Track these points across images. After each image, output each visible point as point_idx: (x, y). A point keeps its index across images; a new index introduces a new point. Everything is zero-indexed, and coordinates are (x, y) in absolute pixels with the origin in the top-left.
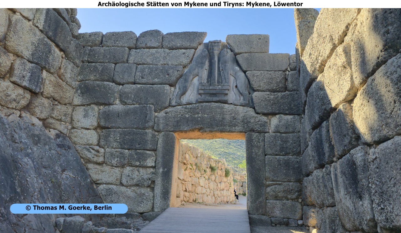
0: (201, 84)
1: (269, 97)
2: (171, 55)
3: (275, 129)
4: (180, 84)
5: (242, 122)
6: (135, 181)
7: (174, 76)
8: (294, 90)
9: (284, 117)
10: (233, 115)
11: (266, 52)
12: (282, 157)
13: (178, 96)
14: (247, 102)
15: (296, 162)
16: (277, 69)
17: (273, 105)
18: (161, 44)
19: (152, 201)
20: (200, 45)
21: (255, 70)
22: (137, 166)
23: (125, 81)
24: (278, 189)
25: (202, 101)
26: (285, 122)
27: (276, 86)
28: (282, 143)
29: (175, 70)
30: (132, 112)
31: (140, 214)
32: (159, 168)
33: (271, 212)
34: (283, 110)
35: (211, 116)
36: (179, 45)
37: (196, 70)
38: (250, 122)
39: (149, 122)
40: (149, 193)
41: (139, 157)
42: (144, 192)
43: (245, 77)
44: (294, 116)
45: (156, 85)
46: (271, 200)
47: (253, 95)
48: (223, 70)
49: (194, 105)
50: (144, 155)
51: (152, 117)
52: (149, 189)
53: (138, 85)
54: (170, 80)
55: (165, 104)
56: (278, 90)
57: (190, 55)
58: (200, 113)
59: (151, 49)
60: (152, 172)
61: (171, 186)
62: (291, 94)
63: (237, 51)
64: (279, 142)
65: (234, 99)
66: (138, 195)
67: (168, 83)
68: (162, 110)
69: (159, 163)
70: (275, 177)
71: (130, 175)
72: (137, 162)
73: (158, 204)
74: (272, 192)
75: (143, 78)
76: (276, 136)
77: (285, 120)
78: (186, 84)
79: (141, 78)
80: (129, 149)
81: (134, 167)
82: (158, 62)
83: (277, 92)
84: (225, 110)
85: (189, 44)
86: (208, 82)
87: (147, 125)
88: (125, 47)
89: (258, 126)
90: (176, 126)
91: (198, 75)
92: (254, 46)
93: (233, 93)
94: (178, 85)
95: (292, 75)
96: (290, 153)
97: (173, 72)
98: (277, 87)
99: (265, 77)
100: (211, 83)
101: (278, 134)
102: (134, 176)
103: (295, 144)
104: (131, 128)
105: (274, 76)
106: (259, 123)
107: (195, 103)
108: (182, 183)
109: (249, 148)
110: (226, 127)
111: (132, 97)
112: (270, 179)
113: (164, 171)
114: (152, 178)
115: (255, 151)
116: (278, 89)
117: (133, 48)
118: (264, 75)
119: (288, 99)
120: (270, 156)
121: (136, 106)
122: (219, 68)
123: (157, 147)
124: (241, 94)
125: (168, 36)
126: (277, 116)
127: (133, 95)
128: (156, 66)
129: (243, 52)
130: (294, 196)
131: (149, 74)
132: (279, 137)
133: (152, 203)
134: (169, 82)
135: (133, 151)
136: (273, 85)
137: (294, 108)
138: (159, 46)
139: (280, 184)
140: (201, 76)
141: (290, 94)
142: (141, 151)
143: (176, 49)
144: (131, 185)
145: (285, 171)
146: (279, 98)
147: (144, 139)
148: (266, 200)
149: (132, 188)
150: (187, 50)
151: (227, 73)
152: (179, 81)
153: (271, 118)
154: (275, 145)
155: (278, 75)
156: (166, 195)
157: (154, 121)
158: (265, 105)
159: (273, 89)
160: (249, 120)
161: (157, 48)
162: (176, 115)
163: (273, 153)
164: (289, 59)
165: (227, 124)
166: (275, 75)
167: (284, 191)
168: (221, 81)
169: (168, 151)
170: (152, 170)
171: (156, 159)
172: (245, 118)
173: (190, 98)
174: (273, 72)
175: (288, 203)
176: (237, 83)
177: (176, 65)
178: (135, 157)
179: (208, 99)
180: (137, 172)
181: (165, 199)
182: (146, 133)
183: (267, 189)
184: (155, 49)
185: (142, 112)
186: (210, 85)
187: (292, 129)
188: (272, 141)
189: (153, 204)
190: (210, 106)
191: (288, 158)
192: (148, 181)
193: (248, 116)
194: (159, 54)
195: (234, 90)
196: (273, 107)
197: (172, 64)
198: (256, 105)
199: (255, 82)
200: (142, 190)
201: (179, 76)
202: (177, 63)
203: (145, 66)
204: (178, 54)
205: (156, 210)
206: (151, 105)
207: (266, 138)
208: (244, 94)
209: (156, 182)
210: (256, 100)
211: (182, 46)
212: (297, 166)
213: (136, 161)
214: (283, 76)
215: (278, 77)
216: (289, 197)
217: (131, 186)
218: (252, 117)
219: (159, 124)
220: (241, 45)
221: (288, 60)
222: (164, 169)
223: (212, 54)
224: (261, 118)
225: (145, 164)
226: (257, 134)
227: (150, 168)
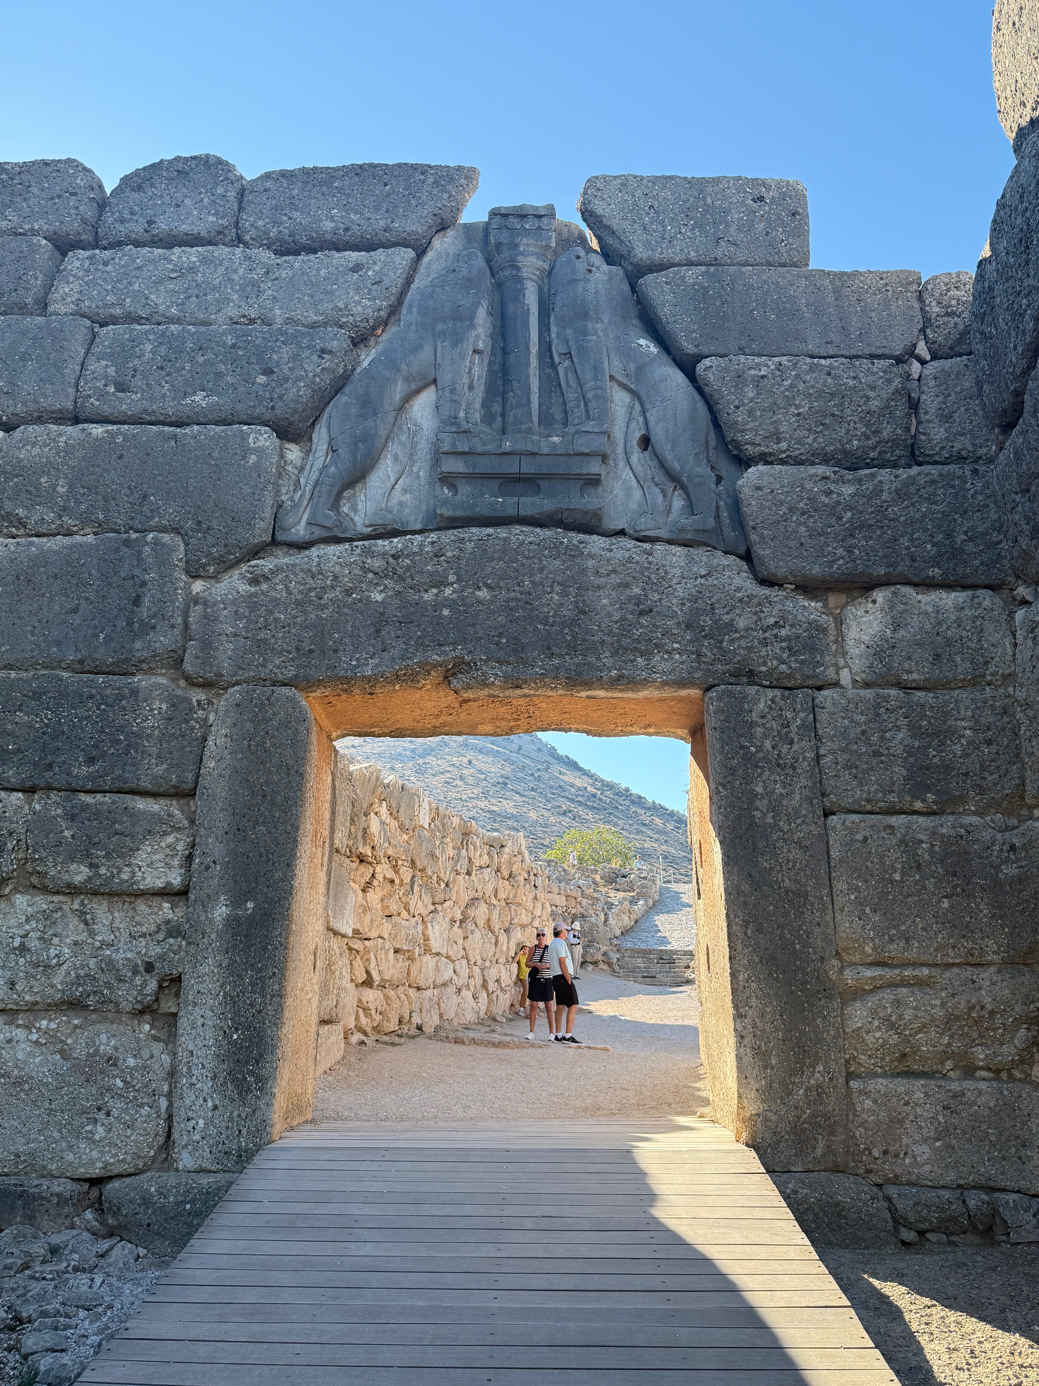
0: (452, 424)
1: (829, 493)
2: (284, 275)
3: (871, 666)
4: (335, 423)
5: (688, 626)
6: (57, 980)
7: (301, 378)
8: (961, 459)
9: (919, 597)
10: (636, 591)
11: (795, 265)
12: (921, 819)
13: (325, 489)
14: (711, 522)
15: (1006, 847)
16: (860, 348)
17: (852, 536)
18: (233, 220)
19: (164, 1103)
20: (441, 234)
21: (747, 351)
22: (73, 891)
23: (25, 404)
24: (916, 1008)
25: (459, 513)
26: (928, 627)
27: (864, 434)
28: (917, 744)
29: (308, 347)
30: (55, 577)
31: (86, 1186)
32: (208, 901)
33: (885, 1152)
34: (913, 560)
35: (513, 594)
36: (328, 225)
37: (426, 353)
38: (730, 627)
39: (154, 628)
40: (146, 1054)
41: (90, 838)
42: (116, 1048)
43: (691, 389)
44: (970, 593)
45: (196, 428)
46: (876, 1075)
47: (740, 482)
48: (568, 355)
49: (418, 537)
50: (121, 823)
51: (173, 602)
52: (147, 1027)
53: (95, 425)
54: (280, 398)
55: (251, 526)
56: (871, 455)
57: (391, 274)
58: (452, 578)
59: (177, 250)
60: (168, 922)
61: (280, 1008)
62: (949, 474)
63: (641, 253)
64: (901, 735)
65: (633, 506)
66: (77, 1067)
67: (268, 416)
68: (231, 567)
69: (207, 868)
70: (891, 940)
71: (34, 944)
72: (73, 867)
73: (201, 1122)
74: (879, 1028)
75: (123, 391)
76: (879, 706)
77: (926, 613)
78: (369, 423)
79: (112, 389)
80: (30, 790)
81: (57, 893)
82: (212, 309)
83: (868, 466)
84: (591, 563)
85: (382, 223)
86: (488, 418)
87: (138, 645)
88: (34, 233)
89: (777, 648)
90: (311, 651)
91: (435, 381)
92: (732, 230)
93: (627, 474)
94: (324, 430)
95: (942, 378)
96: (962, 800)
97: (296, 358)
98: (868, 438)
99: (801, 387)
100: (504, 423)
101: (893, 692)
102: (53, 952)
103: (994, 748)
104: (46, 668)
105: (851, 383)
106: (783, 632)
107: (418, 527)
108: (350, 949)
109: (732, 771)
110: (598, 659)
111: (59, 488)
112: (863, 952)
113: (237, 919)
114: (162, 958)
115: (765, 788)
116: (874, 448)
117: (78, 245)
118: (797, 376)
119: (935, 503)
120: (856, 817)
121: (78, 538)
122: (546, 347)
123: (198, 775)
124: (674, 478)
125: (268, 185)
126: (880, 596)
127: (61, 482)
128: (203, 329)
129: (677, 260)
130: (1008, 1052)
131: (162, 368)
132: (901, 708)
133: (164, 1115)
134: (273, 408)
135: (54, 796)
136: (848, 430)
137: (970, 547)
138: (219, 233)
139: (921, 983)
140: (453, 384)
141: (941, 475)
142: (99, 796)
143: (315, 252)
144: (37, 1003)
145: (946, 904)
146: (884, 496)
147: (121, 729)
148: (850, 1076)
149: (44, 1023)
150: (372, 253)
151: (595, 368)
152: (328, 410)
153: (843, 607)
154: (876, 754)
155: (871, 378)
156: (247, 1062)
157: (186, 625)
158: (810, 536)
159: (845, 452)
160: (726, 618)
161: (210, 243)
162: (310, 590)
163: (868, 801)
164: (920, 298)
165: (605, 638)
166: (855, 378)
167: (950, 1020)
168: (559, 416)
169: (264, 797)
170: (166, 909)
171: (193, 845)
172: (700, 604)
173: (393, 502)
174: (843, 360)
175: (980, 1093)
176: (651, 420)
177: (313, 326)
178: (67, 833)
179: (492, 504)
180: (74, 922)
181: (243, 1089)
182: (135, 692)
183: (848, 1010)
184: (200, 249)
185: (116, 573)
186: (504, 431)
187: (968, 664)
188: (863, 733)
189: (170, 1118)
190: (505, 539)
191: (961, 826)
192: (138, 981)
193: (719, 595)
194: (221, 270)
195: (634, 459)
196: (856, 546)
197: (289, 321)
198: (762, 536)
199: (751, 412)
200: (104, 1038)
201: (327, 378)
202: (317, 313)
203: (138, 327)
204: (323, 272)
205: (186, 1160)
206: (166, 538)
207: (823, 716)
208: (687, 477)
209: (190, 982)
210: (762, 508)
211: (347, 229)
212: (1010, 871)
213: (72, 859)
214: (897, 382)
215: (873, 388)
216: (980, 1054)
217: (33, 1009)
218: (741, 600)
219: (211, 643)
220: (664, 227)
221: (916, 305)
222: (236, 903)
223: (507, 273)
224: (789, 605)
225: (125, 876)
226: (770, 693)
227: (156, 901)
